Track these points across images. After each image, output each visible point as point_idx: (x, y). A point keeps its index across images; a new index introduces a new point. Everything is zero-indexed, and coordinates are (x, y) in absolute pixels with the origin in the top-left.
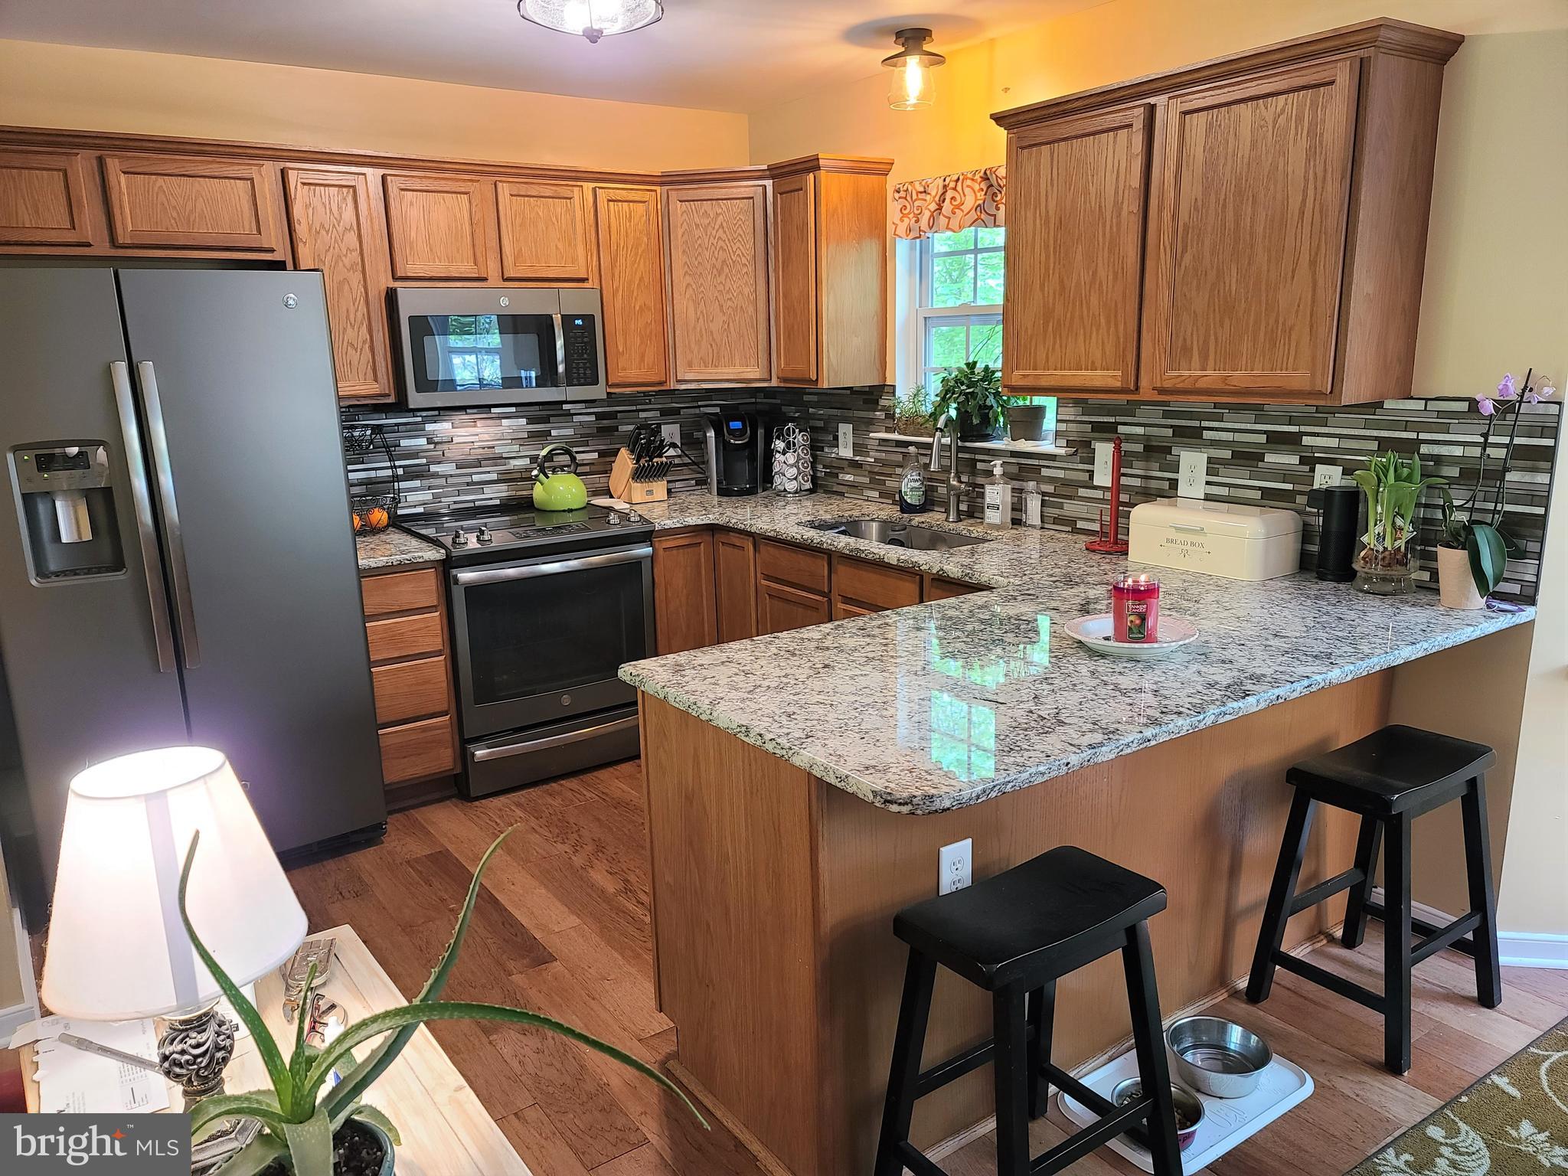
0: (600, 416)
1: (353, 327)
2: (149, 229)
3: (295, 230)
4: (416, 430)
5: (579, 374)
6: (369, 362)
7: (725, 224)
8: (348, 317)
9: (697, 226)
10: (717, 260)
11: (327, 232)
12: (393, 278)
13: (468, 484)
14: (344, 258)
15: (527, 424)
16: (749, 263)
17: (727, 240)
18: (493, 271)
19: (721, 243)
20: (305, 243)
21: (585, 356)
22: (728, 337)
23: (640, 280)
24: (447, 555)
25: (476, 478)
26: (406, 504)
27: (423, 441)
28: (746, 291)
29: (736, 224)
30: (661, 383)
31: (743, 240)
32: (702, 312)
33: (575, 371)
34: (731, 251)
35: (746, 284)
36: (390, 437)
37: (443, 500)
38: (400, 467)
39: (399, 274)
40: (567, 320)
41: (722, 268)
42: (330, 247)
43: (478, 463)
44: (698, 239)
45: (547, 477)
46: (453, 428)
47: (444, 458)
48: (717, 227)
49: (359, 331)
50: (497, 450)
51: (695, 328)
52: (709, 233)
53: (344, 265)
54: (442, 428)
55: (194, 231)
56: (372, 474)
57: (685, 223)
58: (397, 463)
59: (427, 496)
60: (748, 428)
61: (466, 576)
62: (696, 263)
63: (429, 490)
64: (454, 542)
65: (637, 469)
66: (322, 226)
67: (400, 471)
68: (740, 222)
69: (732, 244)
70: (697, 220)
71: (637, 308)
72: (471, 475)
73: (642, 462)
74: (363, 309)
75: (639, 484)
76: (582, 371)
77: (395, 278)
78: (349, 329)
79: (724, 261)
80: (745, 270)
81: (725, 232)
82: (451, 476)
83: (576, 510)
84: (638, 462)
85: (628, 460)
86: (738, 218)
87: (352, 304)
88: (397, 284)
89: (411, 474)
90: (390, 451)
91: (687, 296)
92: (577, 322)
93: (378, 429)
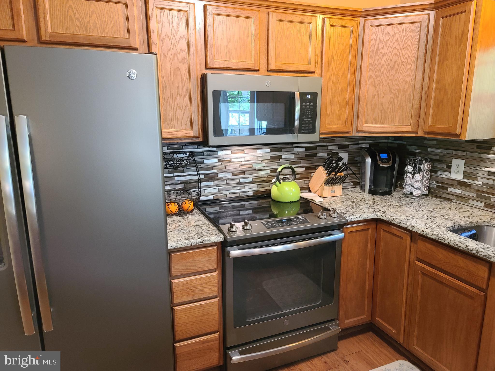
0: (307, 149)
1: (180, 96)
2: (62, 32)
3: (150, 37)
4: (212, 154)
5: (305, 127)
6: (188, 118)
7: (399, 39)
8: (178, 91)
9: (381, 41)
10: (391, 61)
11: (170, 39)
12: (206, 68)
13: (237, 184)
14: (178, 55)
15: (270, 152)
16: (413, 62)
17: (399, 49)
18: (262, 66)
19: (395, 51)
20: (156, 45)
21: (310, 116)
22: (392, 107)
23: (343, 73)
24: (224, 239)
25: (242, 181)
26: (205, 194)
27: (216, 161)
28: (409, 79)
29: (407, 39)
30: (348, 132)
31: (411, 49)
32: (377, 92)
33: (303, 125)
34: (401, 55)
35: (409, 75)
36: (197, 158)
37: (224, 192)
38: (203, 174)
39: (209, 65)
40: (303, 95)
41: (394, 66)
42: (170, 48)
43: (243, 173)
44: (380, 49)
45: (280, 183)
46: (232, 153)
47: (226, 170)
48: (394, 41)
49: (184, 99)
50: (254, 166)
51: (372, 101)
52: (388, 45)
53: (178, 60)
54: (226, 154)
55: (90, 34)
56: (188, 178)
57: (373, 40)
58: (201, 172)
59: (216, 190)
60: (391, 158)
61: (235, 252)
62: (377, 63)
63: (217, 187)
64: (229, 230)
65: (328, 180)
66: (167, 35)
67: (202, 177)
68: (410, 38)
69: (403, 51)
70: (381, 38)
71: (340, 89)
72: (239, 179)
73: (331, 175)
74: (187, 86)
75: (328, 187)
76: (307, 125)
77: (207, 68)
78: (178, 98)
79: (396, 62)
80: (409, 66)
81: (399, 44)
82: (229, 179)
83: (295, 202)
84: (329, 175)
85: (323, 174)
86: (409, 35)
87: (181, 82)
88: (208, 72)
89: (209, 178)
90: (197, 165)
91: (369, 82)
92: (307, 96)
93: (192, 154)
